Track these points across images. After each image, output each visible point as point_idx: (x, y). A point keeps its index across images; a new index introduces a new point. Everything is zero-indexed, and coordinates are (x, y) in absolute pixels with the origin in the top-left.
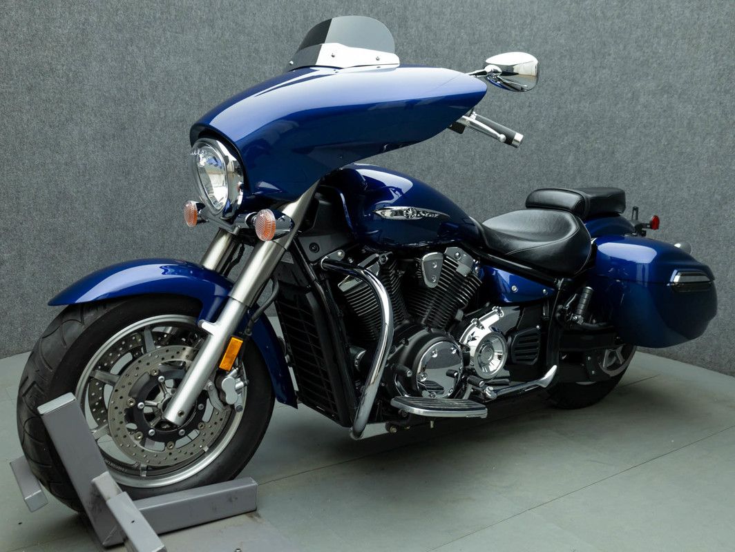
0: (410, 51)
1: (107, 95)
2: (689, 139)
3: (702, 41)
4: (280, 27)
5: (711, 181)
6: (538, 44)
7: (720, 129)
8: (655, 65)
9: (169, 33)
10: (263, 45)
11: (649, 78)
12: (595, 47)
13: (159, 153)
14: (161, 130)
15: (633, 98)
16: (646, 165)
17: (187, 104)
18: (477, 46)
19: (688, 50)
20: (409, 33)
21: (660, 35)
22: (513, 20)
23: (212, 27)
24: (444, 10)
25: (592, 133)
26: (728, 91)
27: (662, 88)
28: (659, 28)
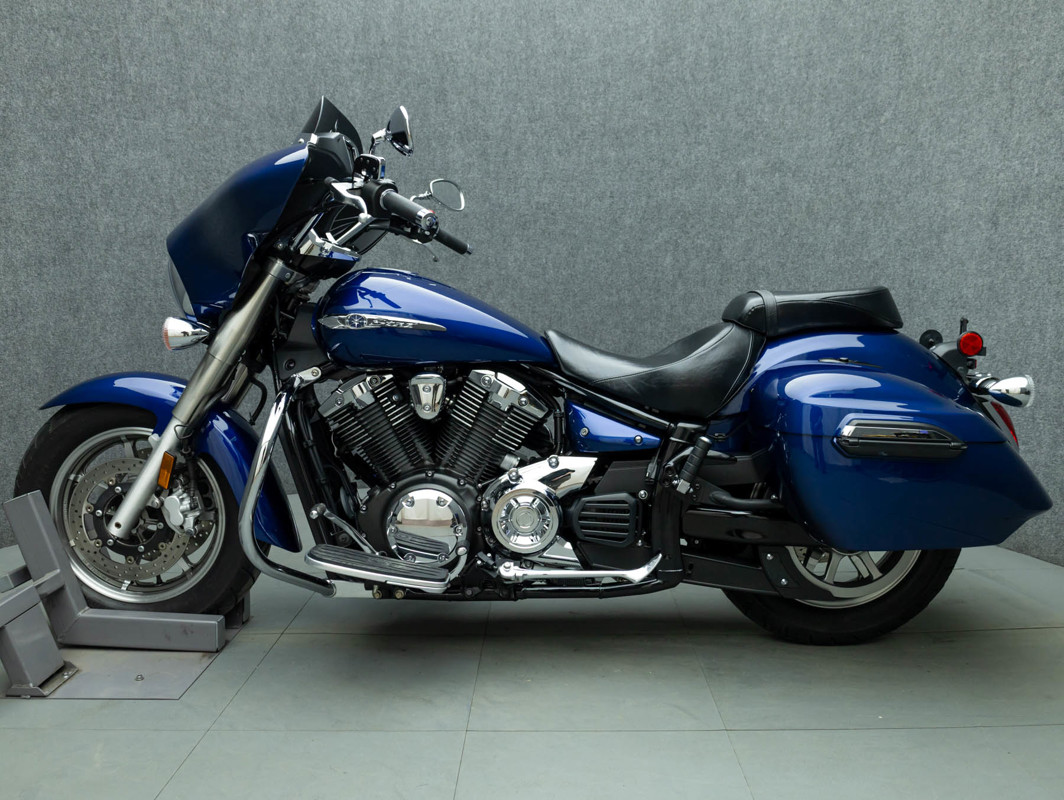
0: (453, 133)
1: (41, 204)
2: (810, 226)
3: (814, 105)
4: (278, 107)
5: (840, 277)
6: (616, 118)
7: (845, 213)
8: (761, 137)
9: (124, 120)
10: (256, 131)
11: (756, 153)
12: (686, 118)
13: (121, 280)
14: (121, 250)
15: (738, 180)
16: (761, 263)
17: (155, 213)
18: (539, 123)
19: (799, 117)
20: (451, 110)
21: (765, 100)
22: (582, 88)
23: (185, 110)
24: (493, 79)
25: (692, 227)
26: (851, 164)
27: (772, 166)
28: (761, 91)
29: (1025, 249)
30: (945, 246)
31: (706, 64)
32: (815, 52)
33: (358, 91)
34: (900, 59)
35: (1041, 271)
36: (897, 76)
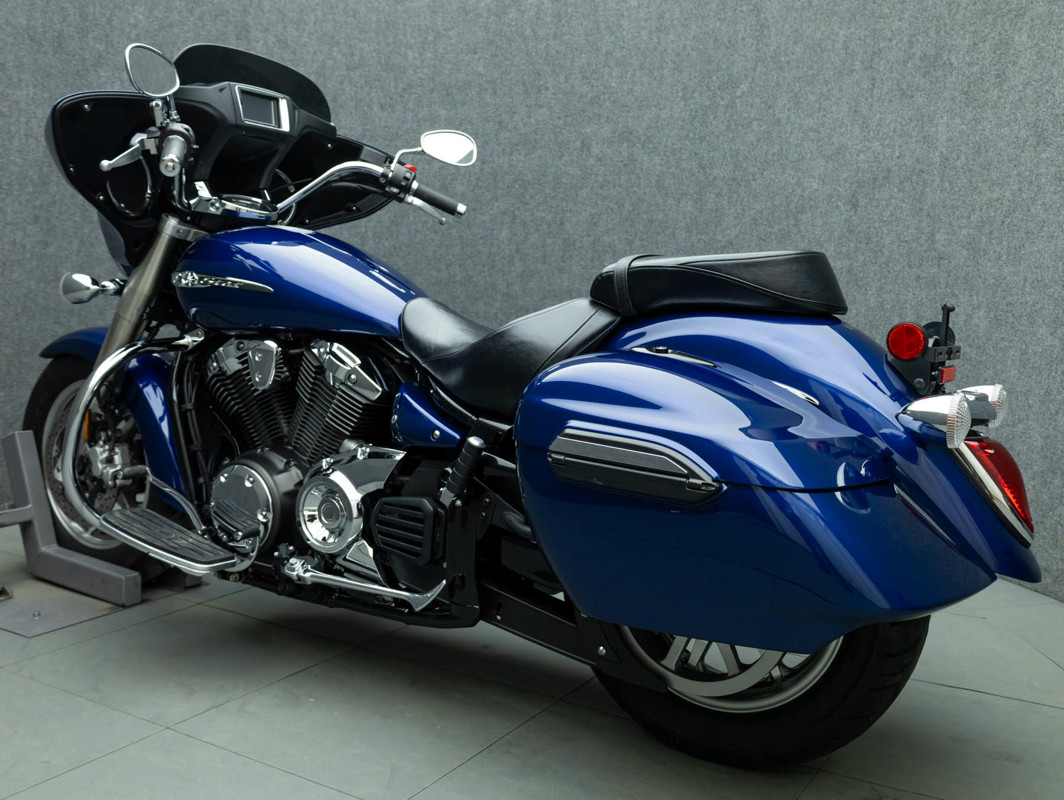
2: (660, 202)
3: (666, 72)
4: (40, 30)
6: (446, 72)
7: (697, 189)
8: (608, 104)
10: (13, 58)
11: (602, 121)
12: (526, 77)
15: (582, 148)
16: (607, 239)
18: (358, 72)
19: (649, 84)
21: (612, 63)
22: (408, 35)
24: (305, 17)
25: (532, 197)
26: (704, 137)
27: (620, 135)
28: (608, 54)
29: (886, 231)
30: (802, 227)
31: (549, 19)
32: (667, 16)
33: (141, 17)
34: (757, 30)
35: (901, 255)
36: (754, 48)
